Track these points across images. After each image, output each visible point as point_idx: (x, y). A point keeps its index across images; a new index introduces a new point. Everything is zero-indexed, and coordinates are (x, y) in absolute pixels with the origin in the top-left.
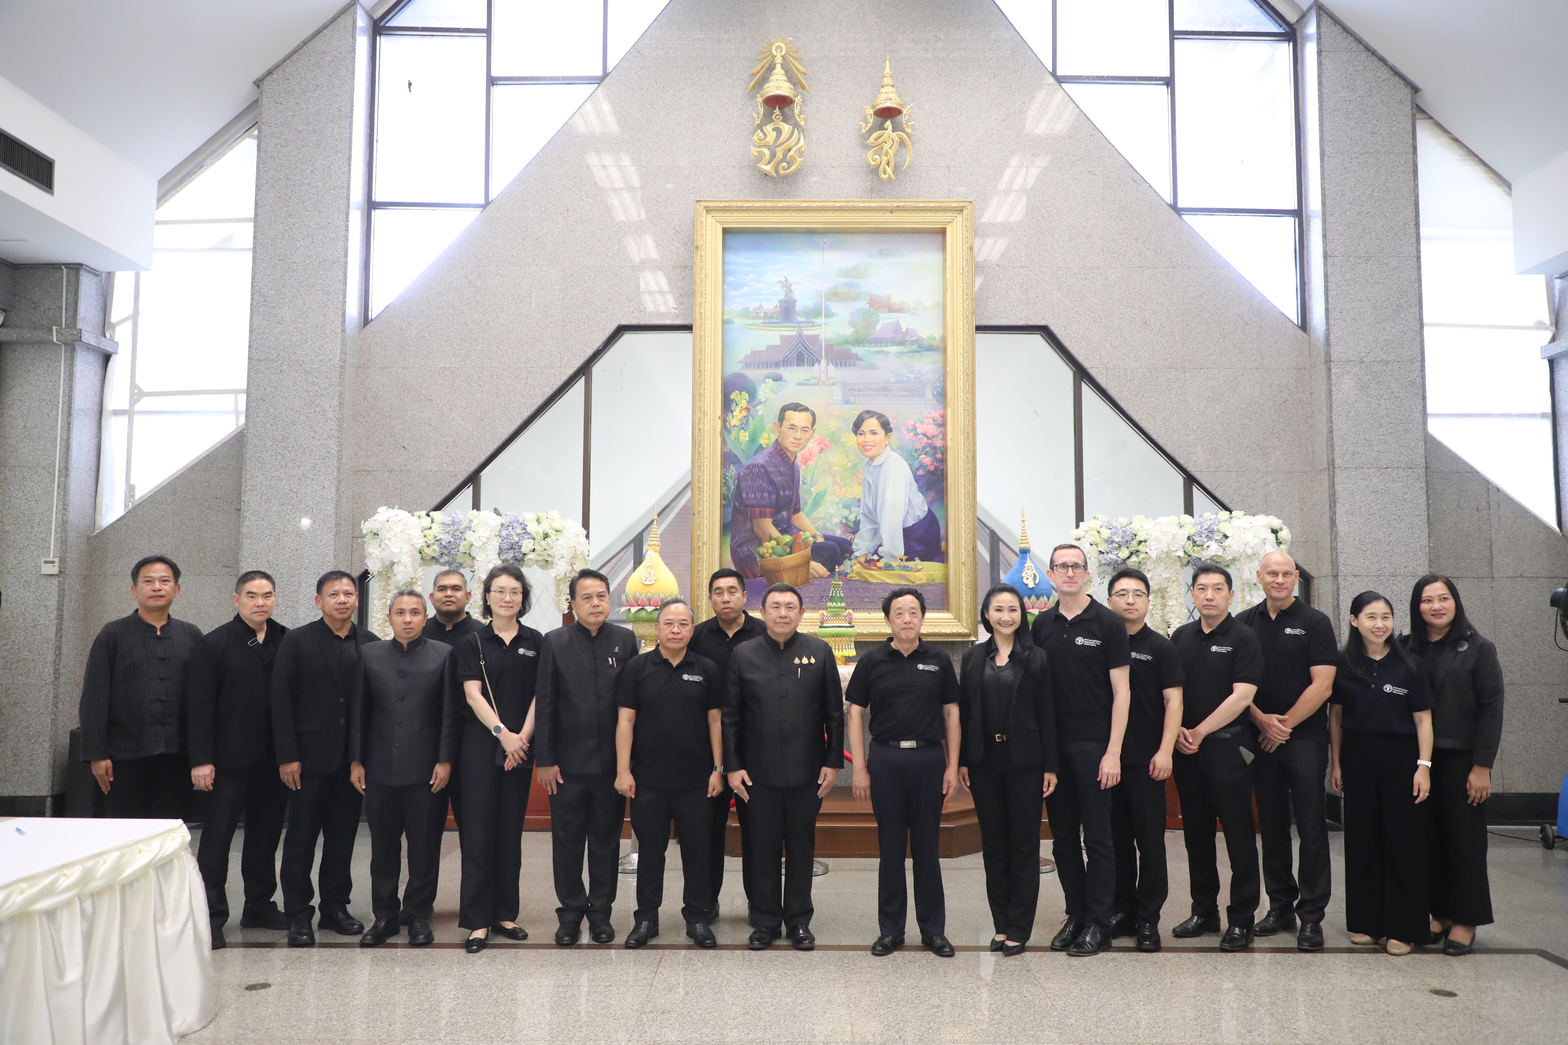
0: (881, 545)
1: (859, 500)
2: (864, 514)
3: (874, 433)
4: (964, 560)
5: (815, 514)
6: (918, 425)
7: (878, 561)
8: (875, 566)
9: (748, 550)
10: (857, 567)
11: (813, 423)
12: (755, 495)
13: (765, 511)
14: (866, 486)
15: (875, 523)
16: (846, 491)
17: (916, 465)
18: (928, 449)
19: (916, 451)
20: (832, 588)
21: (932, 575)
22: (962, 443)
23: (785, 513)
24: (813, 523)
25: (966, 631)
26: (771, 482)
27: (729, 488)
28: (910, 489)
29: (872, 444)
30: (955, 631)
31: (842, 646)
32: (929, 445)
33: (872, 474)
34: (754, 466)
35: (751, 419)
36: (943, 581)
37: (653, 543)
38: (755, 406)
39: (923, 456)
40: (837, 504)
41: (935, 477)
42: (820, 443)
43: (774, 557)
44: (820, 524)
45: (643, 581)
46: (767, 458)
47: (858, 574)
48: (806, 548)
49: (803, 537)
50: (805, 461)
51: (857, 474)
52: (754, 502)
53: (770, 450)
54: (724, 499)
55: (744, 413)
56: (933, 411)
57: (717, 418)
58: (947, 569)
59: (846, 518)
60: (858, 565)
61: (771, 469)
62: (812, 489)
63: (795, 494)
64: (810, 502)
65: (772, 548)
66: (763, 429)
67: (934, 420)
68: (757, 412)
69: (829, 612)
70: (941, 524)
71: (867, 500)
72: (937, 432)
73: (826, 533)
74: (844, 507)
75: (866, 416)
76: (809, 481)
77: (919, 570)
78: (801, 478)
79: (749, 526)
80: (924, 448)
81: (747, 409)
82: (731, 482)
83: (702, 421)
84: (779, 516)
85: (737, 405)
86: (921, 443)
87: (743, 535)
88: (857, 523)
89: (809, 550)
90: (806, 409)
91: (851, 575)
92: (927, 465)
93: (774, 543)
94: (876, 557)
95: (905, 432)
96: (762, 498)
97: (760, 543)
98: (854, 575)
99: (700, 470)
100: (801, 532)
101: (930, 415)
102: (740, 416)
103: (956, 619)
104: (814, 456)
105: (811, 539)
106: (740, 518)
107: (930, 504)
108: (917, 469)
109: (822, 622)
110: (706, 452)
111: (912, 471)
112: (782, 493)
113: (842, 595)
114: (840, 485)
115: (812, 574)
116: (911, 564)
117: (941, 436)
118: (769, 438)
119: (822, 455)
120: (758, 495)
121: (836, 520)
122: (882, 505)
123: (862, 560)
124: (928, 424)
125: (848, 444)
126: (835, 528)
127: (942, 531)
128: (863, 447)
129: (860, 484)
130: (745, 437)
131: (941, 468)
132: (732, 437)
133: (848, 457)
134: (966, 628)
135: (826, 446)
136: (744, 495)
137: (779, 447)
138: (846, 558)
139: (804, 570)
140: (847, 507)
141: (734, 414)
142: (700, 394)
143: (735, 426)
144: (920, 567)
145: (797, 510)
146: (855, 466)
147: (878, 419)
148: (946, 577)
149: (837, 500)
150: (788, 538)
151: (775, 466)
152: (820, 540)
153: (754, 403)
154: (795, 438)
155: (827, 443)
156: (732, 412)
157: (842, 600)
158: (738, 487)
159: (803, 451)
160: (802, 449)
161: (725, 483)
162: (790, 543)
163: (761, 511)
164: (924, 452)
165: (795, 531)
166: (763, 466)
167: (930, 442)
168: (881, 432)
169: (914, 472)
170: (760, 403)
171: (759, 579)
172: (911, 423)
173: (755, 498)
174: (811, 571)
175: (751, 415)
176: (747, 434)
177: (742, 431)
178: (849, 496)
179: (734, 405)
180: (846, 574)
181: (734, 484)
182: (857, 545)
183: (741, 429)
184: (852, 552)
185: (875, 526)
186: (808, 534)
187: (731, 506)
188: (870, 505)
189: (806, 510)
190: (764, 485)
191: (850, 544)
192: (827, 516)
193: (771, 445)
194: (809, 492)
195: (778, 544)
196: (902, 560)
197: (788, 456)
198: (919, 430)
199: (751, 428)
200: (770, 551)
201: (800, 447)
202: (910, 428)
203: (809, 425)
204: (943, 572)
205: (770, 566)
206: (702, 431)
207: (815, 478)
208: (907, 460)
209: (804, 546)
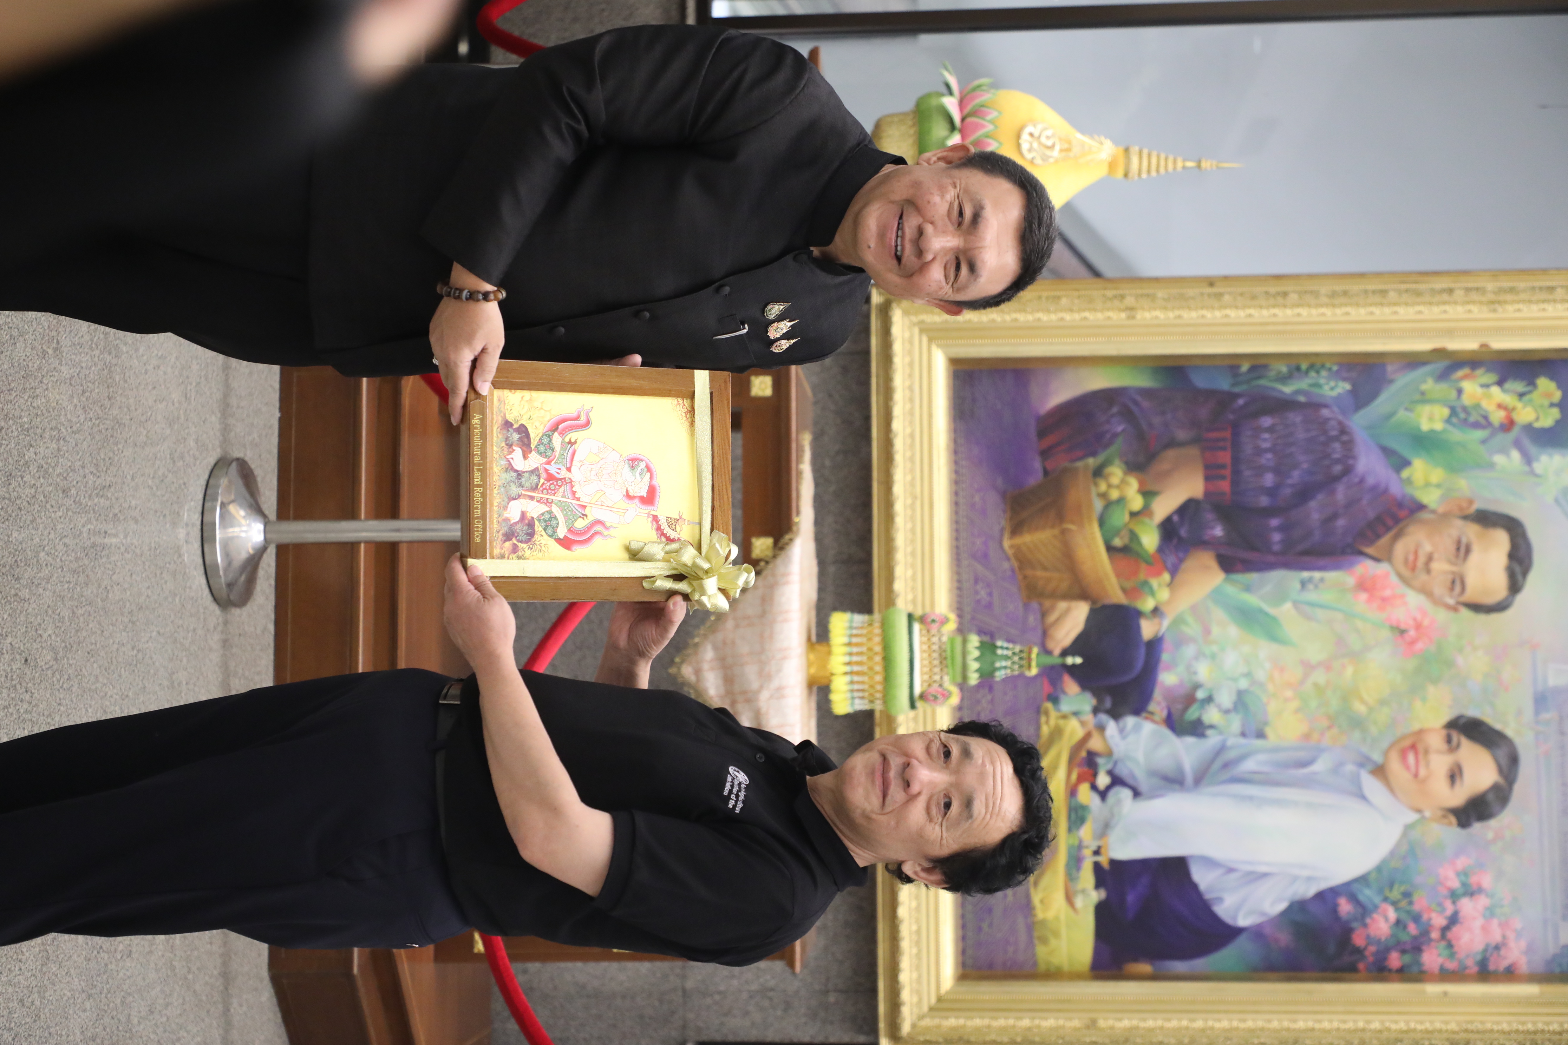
0: (1137, 794)
1: (1261, 735)
2: (1222, 749)
3: (1454, 775)
4: (1102, 1023)
5: (1218, 614)
6: (1483, 901)
7: (1094, 787)
8: (1080, 779)
9: (1115, 435)
10: (1074, 730)
11: (1477, 608)
12: (1267, 450)
13: (1223, 478)
14: (1302, 755)
15: (1200, 779)
16: (1287, 700)
17: (1367, 894)
18: (1413, 929)
19: (1407, 895)
20: (1017, 648)
21: (1056, 934)
22: (1438, 1025)
23: (1218, 531)
24: (1194, 609)
25: (906, 1028)
26: (1304, 494)
27: (1284, 379)
28: (1295, 879)
29: (1422, 772)
30: (906, 995)
31: (858, 673)
32: (1425, 933)
33: (1336, 769)
34: (1349, 445)
35: (1480, 434)
36: (1042, 967)
37: (1135, 160)
38: (1517, 444)
39: (1392, 914)
40: (1248, 675)
41: (1332, 948)
42: (1418, 626)
43: (1098, 505)
44: (1192, 628)
45: (1029, 129)
46: (1371, 481)
47: (1057, 733)
48: (1125, 591)
49: (1154, 582)
50: (1364, 586)
51: (1335, 731)
52: (1248, 449)
53: (1395, 490)
54: (1253, 368)
55: (1497, 417)
56: (1523, 944)
57: (1484, 340)
58: (1075, 976)
59: (1209, 699)
60: (1080, 733)
61: (1341, 493)
62: (1288, 606)
63: (1271, 559)
64: (1252, 600)
65: (1121, 500)
66: (1453, 469)
67: (1497, 948)
68: (1504, 451)
69: (952, 641)
70: (1199, 964)
71: (1261, 757)
72: (1462, 955)
73: (1167, 644)
74: (1240, 694)
75: (1502, 753)
76: (1311, 596)
77: (1069, 899)
78: (1317, 575)
79: (1182, 435)
80: (1417, 918)
81: (1508, 425)
82: (1303, 384)
83: (1474, 296)
84: (1209, 516)
85: (1521, 395)
86: (1430, 910)
87: (1157, 420)
88: (1197, 729)
89: (1117, 596)
90: (1515, 586)
91: (1053, 714)
92: (1365, 926)
93: (1137, 502)
94: (1103, 780)
95: (1462, 862)
96: (1260, 471)
97: (1135, 467)
98: (1052, 722)
99: (1333, 295)
100: (1166, 577)
101: (1511, 935)
102: (1489, 406)
103: (940, 999)
104: (1381, 609)
105: (1147, 605)
106: (1204, 413)
107: (1257, 933)
108: (1353, 899)
109: (923, 620)
110: (1387, 310)
111: (1348, 884)
112: (1274, 522)
113: (1000, 675)
114: (1302, 682)
115: (1053, 608)
116: (1087, 877)
117: (1451, 965)
118: (1427, 485)
119: (1385, 634)
120: (1268, 459)
121: (1204, 672)
122: (1251, 798)
123: (1095, 744)
124: (1485, 929)
125: (1418, 704)
126: (1181, 669)
127: (1180, 966)
128: (1413, 747)
129: (1307, 737)
130: (1431, 419)
131: (1361, 966)
132: (1429, 385)
133: (1383, 702)
134: (914, 1026)
135: (1412, 643)
136: (1267, 421)
137: (1402, 513)
138: (1100, 700)
139: (1065, 585)
140: (1241, 702)
141: (1495, 390)
142: (1551, 289)
143: (1460, 391)
144: (1079, 902)
145: (1228, 565)
146: (1357, 723)
147: (1495, 788)
148: (1053, 975)
149: (1260, 675)
150: (1150, 540)
151: (1350, 504)
152: (1147, 629)
153: (1527, 442)
154: (1430, 558)
155: (1419, 646)
156: (1500, 383)
157: (987, 677)
158: (1284, 405)
159: (1394, 579)
160: (1400, 576)
161: (1298, 369)
162: (1134, 546)
163: (1222, 466)
164: (1404, 916)
165: (1171, 559)
166: (1348, 470)
167: (1435, 935)
168: (1458, 797)
169: (1347, 890)
170: (1528, 460)
171: (1037, 465)
172: (1487, 881)
173: (1259, 452)
174: (1062, 605)
175: (1493, 434)
176: (1439, 426)
177: (1446, 412)
178: (1272, 707)
179: (1519, 386)
180: (1054, 699)
181: (1298, 392)
182: (1137, 728)
183: (1453, 411)
184: (1116, 714)
185: (1189, 778)
186: (1164, 594)
187: (1234, 385)
188: (1249, 766)
189: (1231, 590)
190: (1296, 474)
191: (1139, 709)
192: (1214, 648)
193: (1409, 490)
194: (1280, 597)
195: (1133, 515)
196: (1097, 852)
197: (1378, 536)
198: (1467, 906)
199: (1456, 435)
200: (1114, 495)
201: (1406, 573)
202: (1473, 880)
203: (1470, 595)
204: (1066, 968)
205: (1074, 494)
206: (1445, 297)
207: (1320, 613)
208: (1379, 869)
209: (1128, 585)
